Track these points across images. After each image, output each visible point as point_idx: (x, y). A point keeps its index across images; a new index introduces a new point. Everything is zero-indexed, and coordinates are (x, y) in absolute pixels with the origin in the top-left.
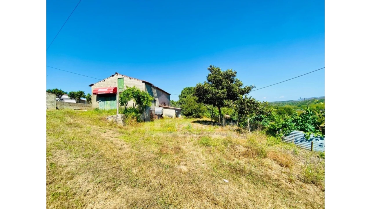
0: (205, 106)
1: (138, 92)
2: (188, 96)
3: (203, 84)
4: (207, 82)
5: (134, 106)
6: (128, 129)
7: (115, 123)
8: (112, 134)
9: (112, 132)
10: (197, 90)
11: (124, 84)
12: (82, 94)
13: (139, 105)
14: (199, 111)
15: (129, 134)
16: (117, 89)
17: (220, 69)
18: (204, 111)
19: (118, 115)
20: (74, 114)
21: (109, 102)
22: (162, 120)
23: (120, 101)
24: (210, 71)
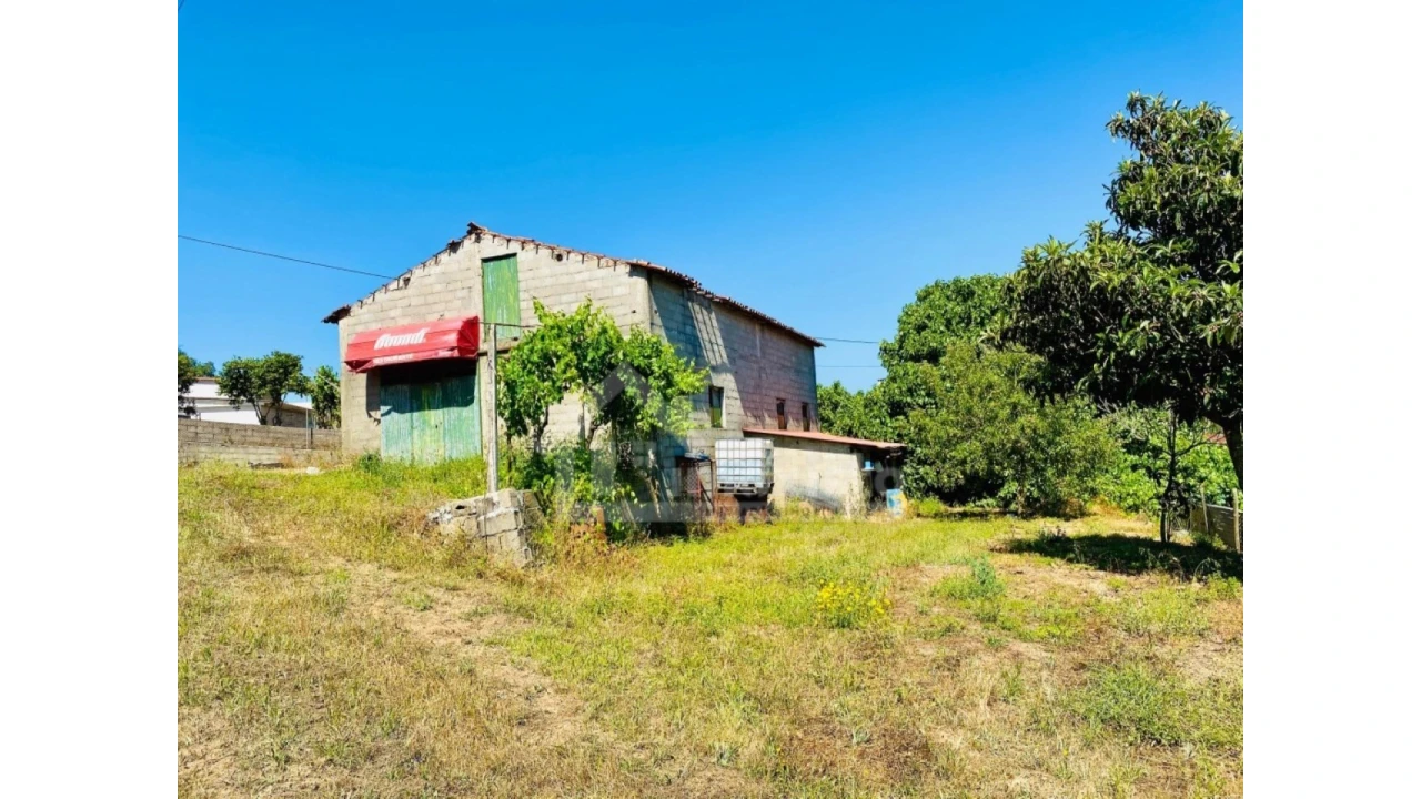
0: (1104, 421)
1: (608, 343)
2: (957, 347)
3: (1080, 248)
4: (1112, 226)
5: (587, 433)
6: (553, 585)
7: (477, 547)
8: (468, 617)
9: (462, 605)
10: (1028, 297)
11: (522, 295)
12: (287, 373)
13: (614, 427)
14: (1054, 461)
15: (569, 626)
16: (481, 327)
17: (1225, 115)
18: (1096, 461)
19: (494, 495)
20: (257, 492)
21: (435, 416)
22: (766, 531)
23: (505, 407)
24: (1136, 143)
